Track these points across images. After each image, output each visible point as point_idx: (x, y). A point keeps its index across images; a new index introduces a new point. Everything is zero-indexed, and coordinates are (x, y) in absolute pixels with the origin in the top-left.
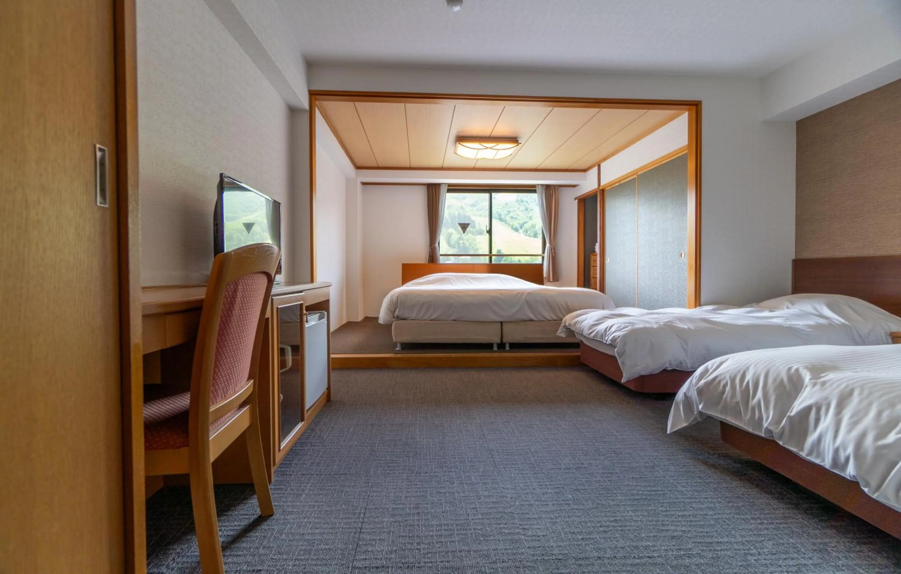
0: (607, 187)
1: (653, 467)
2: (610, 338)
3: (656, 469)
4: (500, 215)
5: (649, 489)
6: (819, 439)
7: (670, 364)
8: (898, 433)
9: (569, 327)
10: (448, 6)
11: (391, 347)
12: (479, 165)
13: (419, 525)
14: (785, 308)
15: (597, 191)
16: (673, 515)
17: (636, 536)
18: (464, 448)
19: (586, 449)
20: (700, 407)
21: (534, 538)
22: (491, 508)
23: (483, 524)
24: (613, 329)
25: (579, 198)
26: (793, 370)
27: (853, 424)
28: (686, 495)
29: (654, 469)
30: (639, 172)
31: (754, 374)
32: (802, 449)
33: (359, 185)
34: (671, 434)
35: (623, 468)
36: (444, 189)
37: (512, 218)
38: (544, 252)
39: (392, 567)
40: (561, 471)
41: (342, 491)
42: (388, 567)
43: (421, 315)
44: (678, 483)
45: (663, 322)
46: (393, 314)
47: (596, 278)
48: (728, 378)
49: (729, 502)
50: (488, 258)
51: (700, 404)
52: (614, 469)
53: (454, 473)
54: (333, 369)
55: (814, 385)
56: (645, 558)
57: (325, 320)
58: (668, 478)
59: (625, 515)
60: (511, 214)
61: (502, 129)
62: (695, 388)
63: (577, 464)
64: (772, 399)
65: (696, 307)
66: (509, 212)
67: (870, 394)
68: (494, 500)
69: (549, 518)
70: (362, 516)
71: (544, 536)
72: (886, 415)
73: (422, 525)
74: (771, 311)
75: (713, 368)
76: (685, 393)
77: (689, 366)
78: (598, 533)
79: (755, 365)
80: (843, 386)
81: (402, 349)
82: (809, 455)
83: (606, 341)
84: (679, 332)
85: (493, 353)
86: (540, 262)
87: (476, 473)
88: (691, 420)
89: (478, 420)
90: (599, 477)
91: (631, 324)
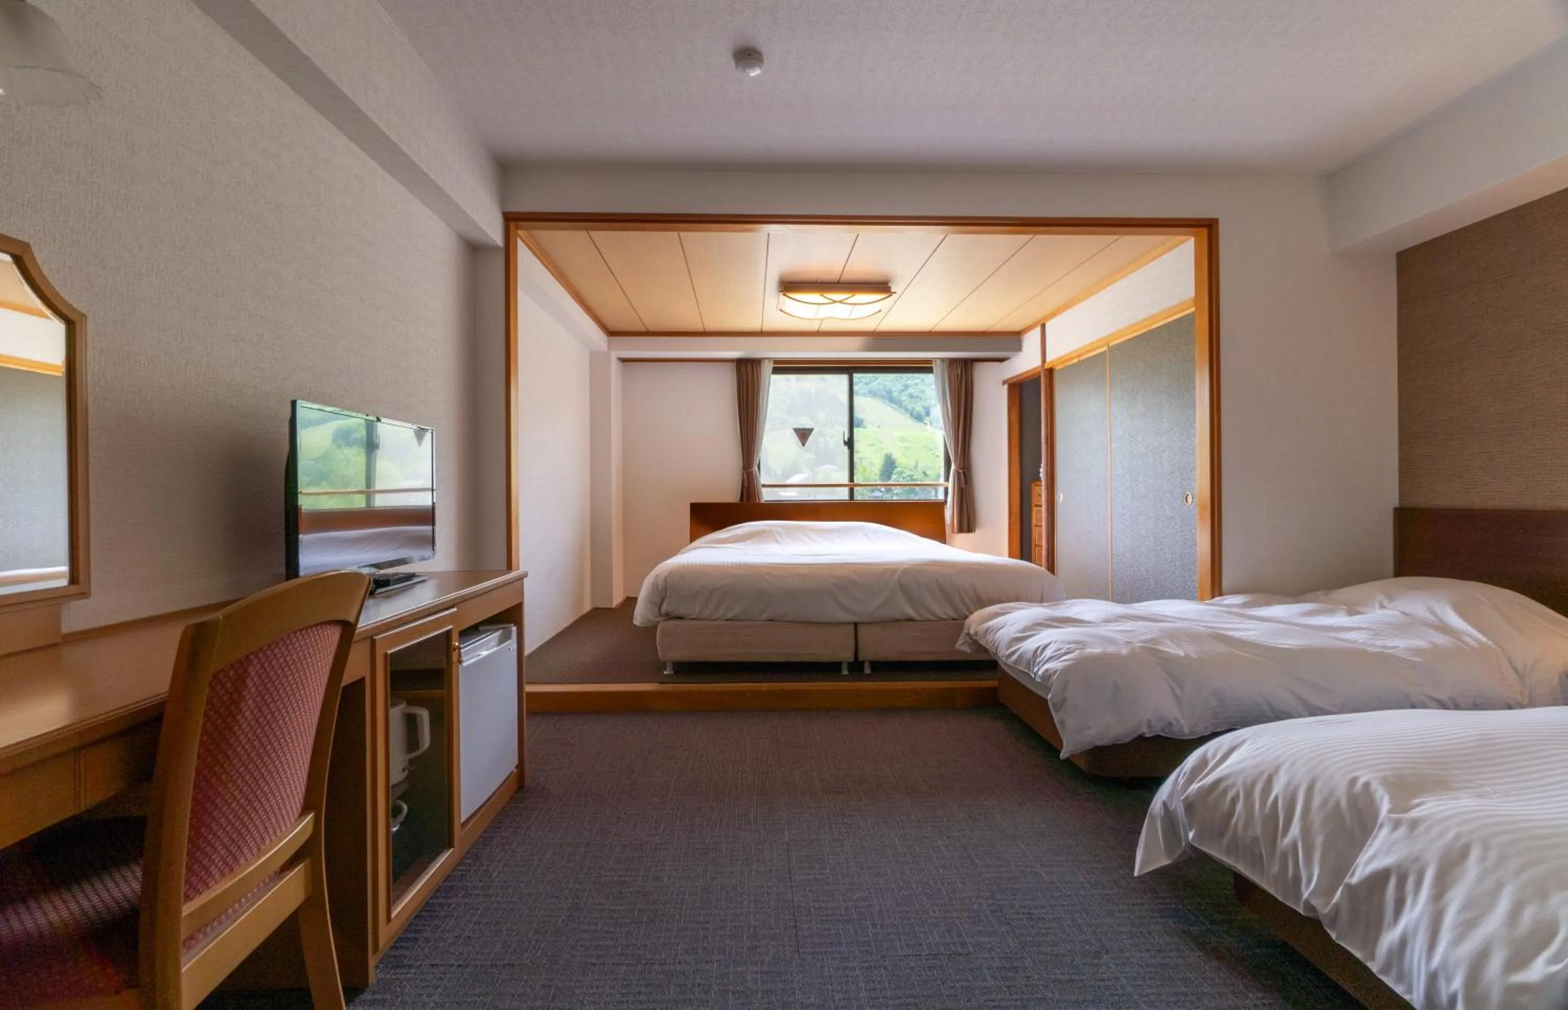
0: (1058, 364)
1: (1097, 954)
2: (1042, 669)
3: (1105, 958)
6: (1403, 944)
7: (1150, 727)
8: (1554, 960)
9: (974, 638)
10: (737, 67)
11: (654, 669)
12: (826, 327)
14: (1377, 606)
15: (1039, 372)
18: (746, 902)
19: (976, 906)
20: (1191, 835)
24: (1048, 653)
25: (1010, 382)
26: (1360, 783)
27: (1467, 926)
29: (1099, 958)
30: (1114, 341)
31: (1288, 784)
32: (1370, 955)
33: (615, 365)
34: (1139, 877)
35: (1041, 956)
36: (767, 368)
37: (911, 396)
38: (947, 479)
40: (919, 962)
43: (710, 609)
44: (1141, 996)
45: (1141, 642)
46: (660, 609)
47: (1041, 527)
48: (1240, 783)
50: (846, 490)
51: (1191, 830)
52: (1021, 958)
53: (715, 963)
54: (529, 713)
55: (1396, 825)
57: (512, 644)
58: (1124, 982)
60: (910, 390)
61: (859, 268)
62: (1182, 798)
63: (954, 944)
64: (1319, 840)
65: (1213, 597)
67: (1501, 860)
72: (1528, 915)
74: (1352, 612)
75: (1217, 759)
76: (1164, 803)
77: (1186, 731)
79: (1292, 763)
80: (1450, 836)
81: (676, 673)
82: (1386, 969)
83: (1036, 674)
84: (1167, 663)
85: (840, 681)
86: (941, 497)
87: (757, 964)
88: (1176, 856)
89: (787, 834)
90: (989, 978)
91: (1080, 646)
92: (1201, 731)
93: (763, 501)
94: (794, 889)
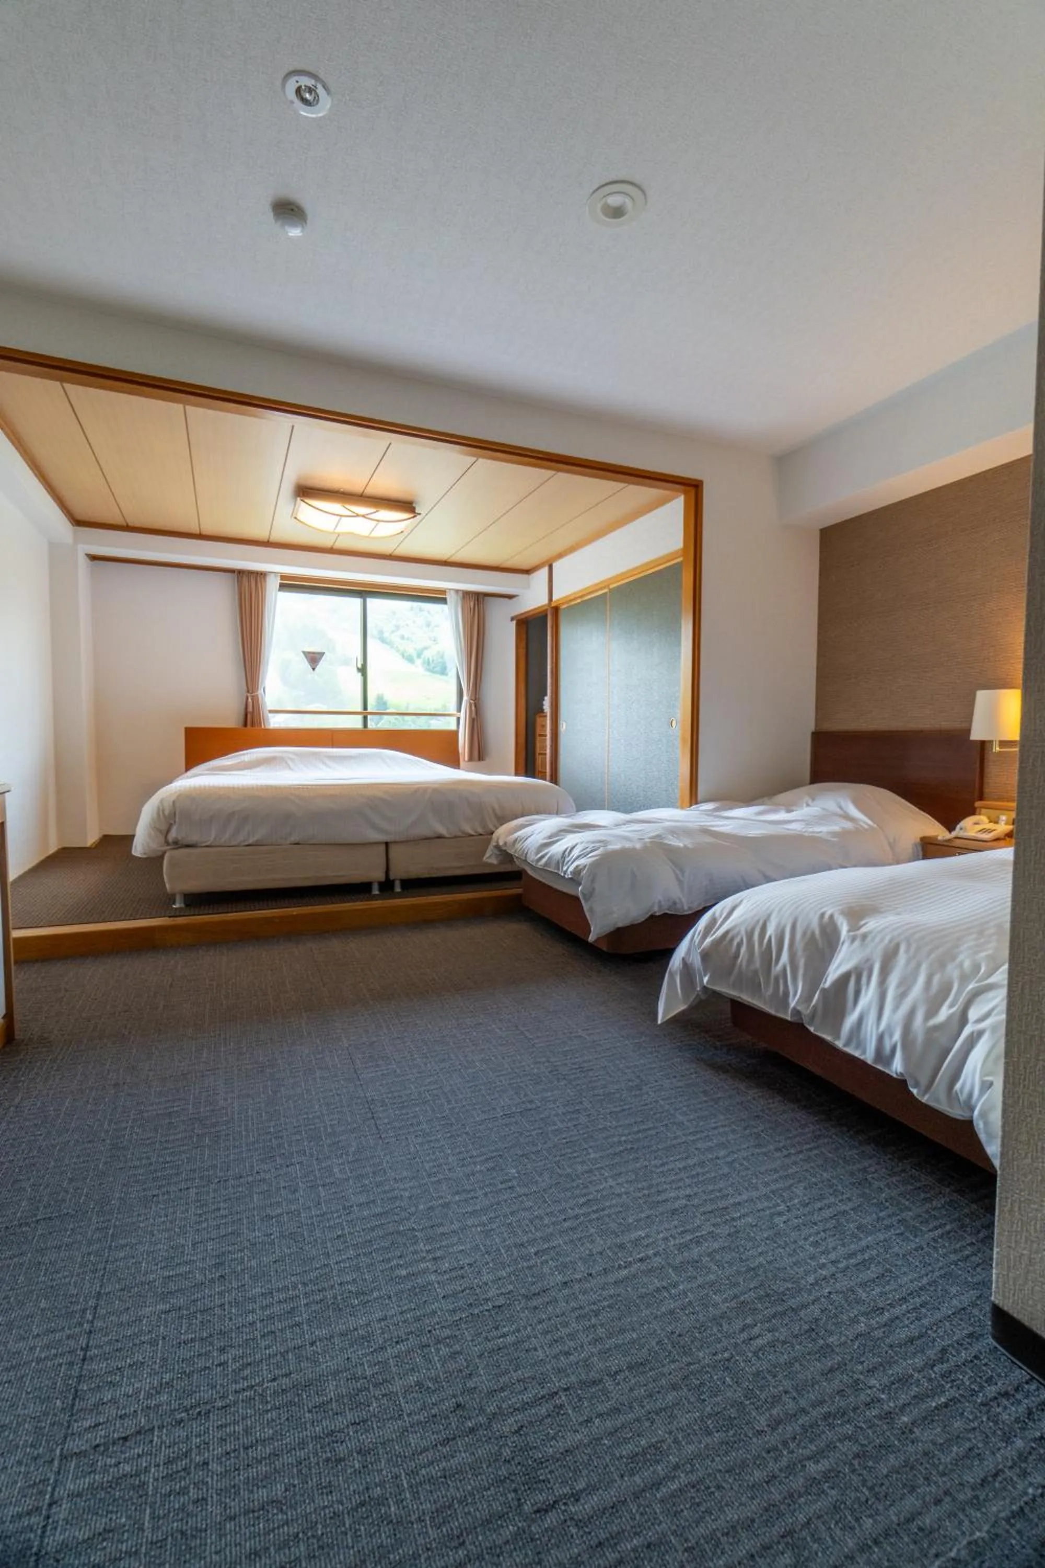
0: (563, 604)
1: (639, 1088)
2: (571, 869)
3: (645, 1089)
4: (381, 632)
5: (636, 1129)
6: (860, 1021)
7: (660, 906)
9: (503, 847)
10: (275, 221)
11: (164, 902)
12: (341, 544)
13: (222, 1305)
14: (805, 805)
15: (546, 610)
16: (673, 1170)
17: (621, 1224)
18: (317, 1107)
19: (535, 1071)
20: (706, 979)
21: (454, 1274)
22: (373, 1229)
23: (358, 1268)
24: (576, 852)
25: (518, 618)
26: (827, 916)
27: (901, 996)
28: (688, 1128)
29: (640, 1090)
30: (612, 584)
31: (778, 925)
32: (838, 1036)
33: (82, 561)
34: (662, 1024)
35: (596, 1098)
36: (272, 584)
37: (402, 638)
38: (459, 710)
39: (161, 1427)
40: (497, 1123)
41: (39, 1263)
42: (152, 1429)
43: (227, 835)
44: (676, 1109)
45: (650, 838)
46: (166, 837)
47: (545, 754)
48: (743, 932)
49: (745, 1128)
50: (359, 718)
51: (706, 975)
52: (581, 1103)
53: (297, 1166)
54: (19, 962)
55: (853, 939)
56: (635, 1263)
58: (662, 1102)
59: (601, 1187)
60: (401, 632)
61: (385, 484)
62: (699, 950)
64: (801, 963)
65: (692, 805)
66: (398, 627)
67: (918, 949)
68: (379, 1210)
69: (479, 1225)
70: (89, 1316)
71: (470, 1265)
72: (936, 979)
73: (230, 1303)
74: (789, 811)
75: (723, 916)
76: (683, 959)
77: (686, 908)
78: (561, 1232)
79: (779, 911)
80: (886, 941)
81: (187, 905)
82: (847, 1044)
83: (565, 873)
84: (672, 854)
85: (372, 900)
86: (453, 727)
87: (341, 1157)
88: (692, 999)
89: (345, 1041)
90: (558, 1123)
91: (602, 844)
92: (696, 907)
93: (267, 727)
94: (364, 1087)
